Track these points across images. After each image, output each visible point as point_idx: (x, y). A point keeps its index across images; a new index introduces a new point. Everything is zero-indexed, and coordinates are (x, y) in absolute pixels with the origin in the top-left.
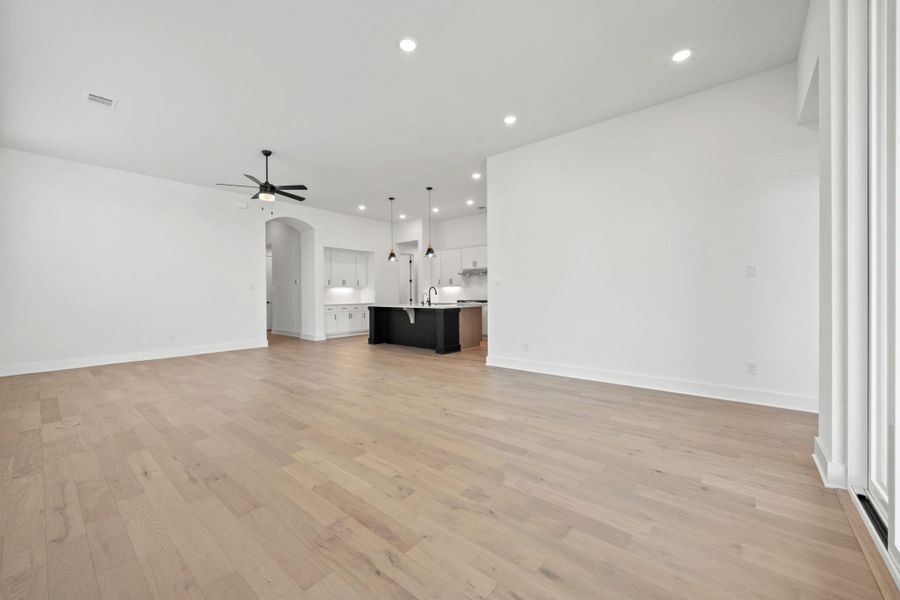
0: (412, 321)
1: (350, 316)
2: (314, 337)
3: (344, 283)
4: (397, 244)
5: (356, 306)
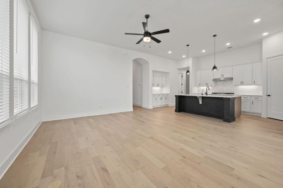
0: (201, 103)
1: (161, 99)
2: (149, 107)
3: (158, 85)
4: (178, 69)
5: (163, 95)
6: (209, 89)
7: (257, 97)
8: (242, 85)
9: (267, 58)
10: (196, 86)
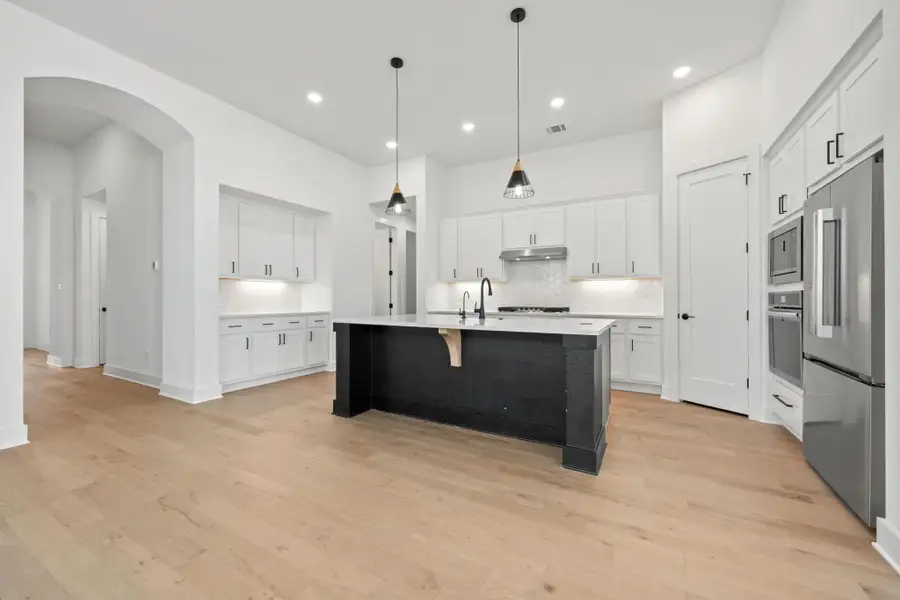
0: (455, 361)
1: (282, 340)
2: (190, 393)
3: (268, 271)
4: (372, 205)
5: (294, 319)
6: (490, 293)
7: (645, 323)
8: (597, 277)
9: (679, 176)
10: (439, 278)
